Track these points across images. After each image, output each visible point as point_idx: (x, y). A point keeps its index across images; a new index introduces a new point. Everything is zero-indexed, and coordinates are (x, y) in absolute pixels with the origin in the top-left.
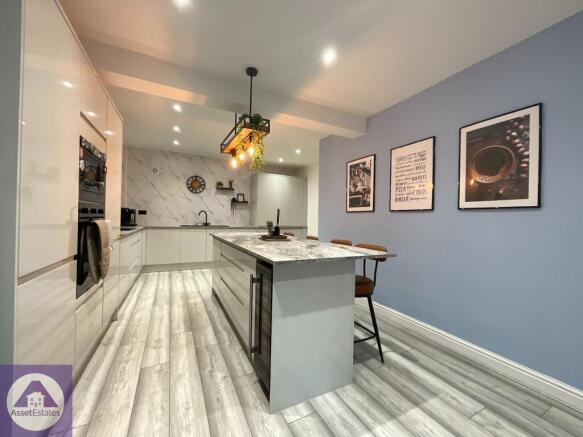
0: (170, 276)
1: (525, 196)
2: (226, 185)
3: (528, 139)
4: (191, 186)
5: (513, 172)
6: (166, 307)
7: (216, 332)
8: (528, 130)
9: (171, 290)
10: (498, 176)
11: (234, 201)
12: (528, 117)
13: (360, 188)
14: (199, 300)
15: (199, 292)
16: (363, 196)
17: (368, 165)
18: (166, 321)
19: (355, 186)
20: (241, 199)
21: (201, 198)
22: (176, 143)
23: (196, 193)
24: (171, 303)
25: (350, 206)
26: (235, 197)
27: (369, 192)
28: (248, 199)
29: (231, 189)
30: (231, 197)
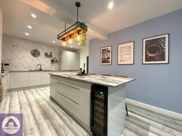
0: (25, 93)
1: (164, 60)
2: (49, 54)
3: (165, 44)
4: (33, 54)
5: (160, 53)
6: (29, 109)
7: (61, 117)
8: (165, 41)
9: (28, 100)
10: (156, 54)
11: (52, 61)
12: (165, 37)
13: (106, 57)
14: (45, 102)
15: (43, 98)
16: (107, 59)
17: (109, 49)
18: (31, 116)
19: (104, 56)
20: (55, 60)
21: (38, 59)
22: (27, 34)
23: (36, 57)
24: (30, 106)
25: (102, 63)
26: (53, 59)
27: (110, 58)
28: (58, 60)
29: (51, 56)
30: (51, 59)
